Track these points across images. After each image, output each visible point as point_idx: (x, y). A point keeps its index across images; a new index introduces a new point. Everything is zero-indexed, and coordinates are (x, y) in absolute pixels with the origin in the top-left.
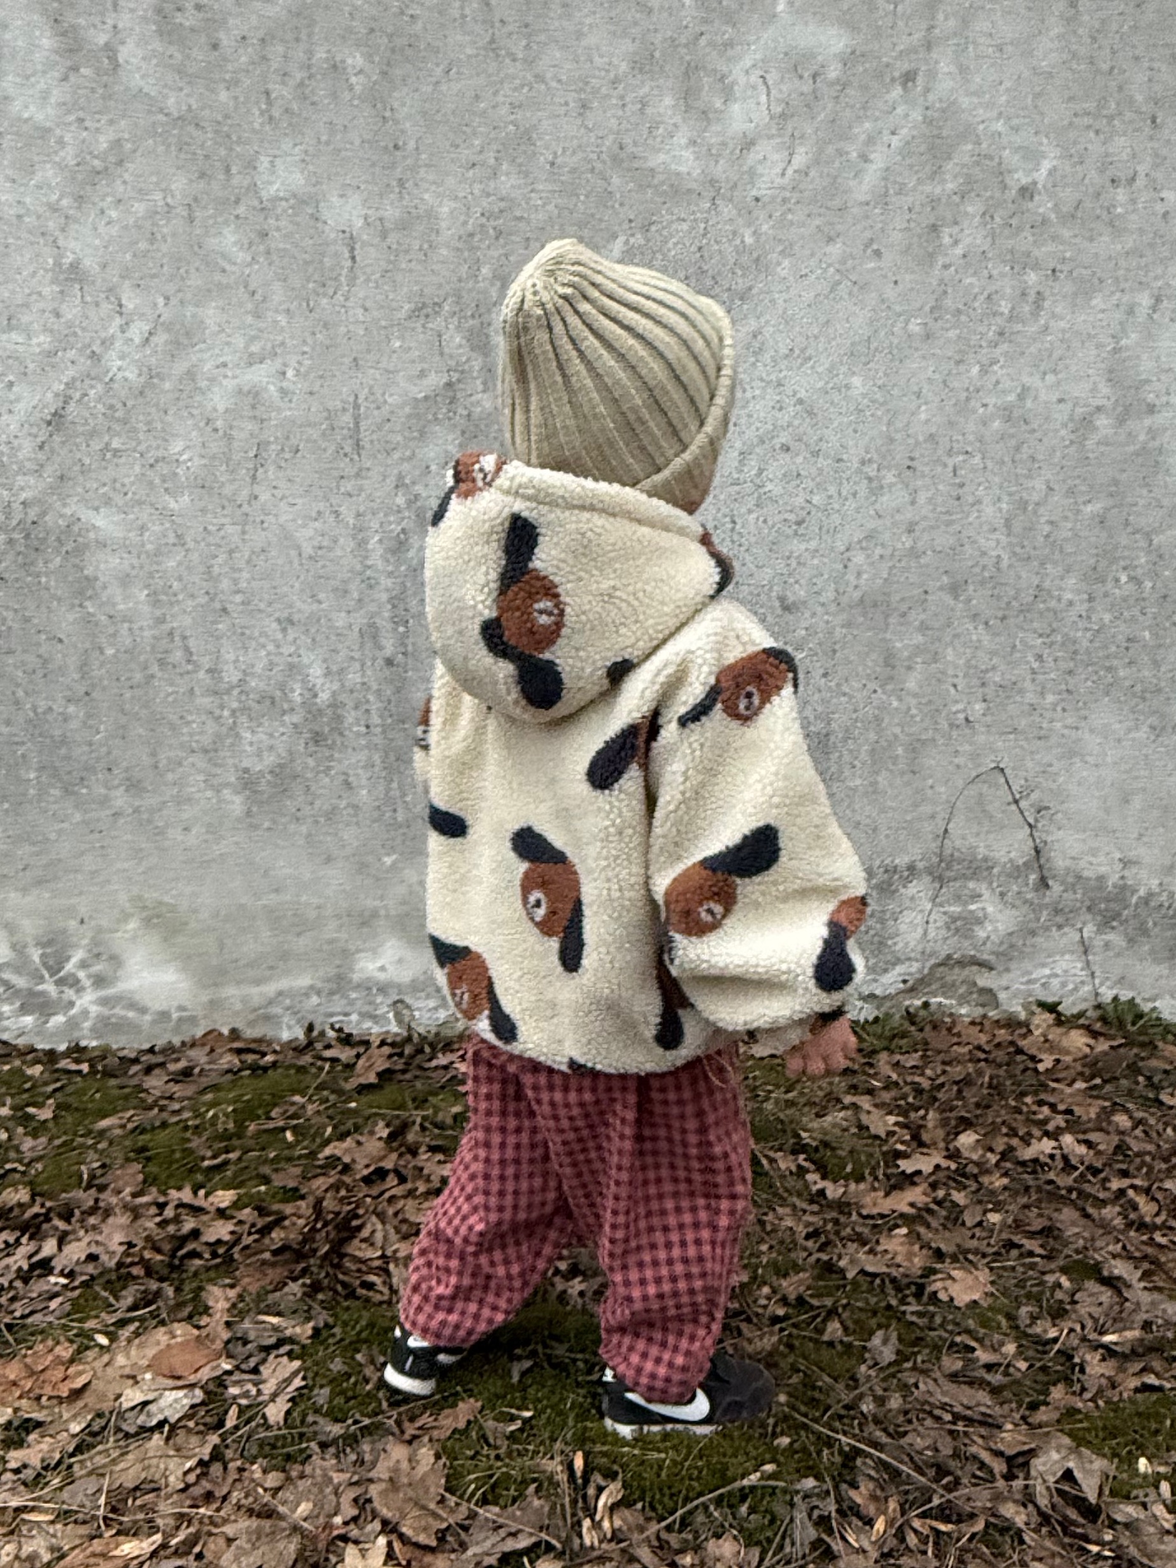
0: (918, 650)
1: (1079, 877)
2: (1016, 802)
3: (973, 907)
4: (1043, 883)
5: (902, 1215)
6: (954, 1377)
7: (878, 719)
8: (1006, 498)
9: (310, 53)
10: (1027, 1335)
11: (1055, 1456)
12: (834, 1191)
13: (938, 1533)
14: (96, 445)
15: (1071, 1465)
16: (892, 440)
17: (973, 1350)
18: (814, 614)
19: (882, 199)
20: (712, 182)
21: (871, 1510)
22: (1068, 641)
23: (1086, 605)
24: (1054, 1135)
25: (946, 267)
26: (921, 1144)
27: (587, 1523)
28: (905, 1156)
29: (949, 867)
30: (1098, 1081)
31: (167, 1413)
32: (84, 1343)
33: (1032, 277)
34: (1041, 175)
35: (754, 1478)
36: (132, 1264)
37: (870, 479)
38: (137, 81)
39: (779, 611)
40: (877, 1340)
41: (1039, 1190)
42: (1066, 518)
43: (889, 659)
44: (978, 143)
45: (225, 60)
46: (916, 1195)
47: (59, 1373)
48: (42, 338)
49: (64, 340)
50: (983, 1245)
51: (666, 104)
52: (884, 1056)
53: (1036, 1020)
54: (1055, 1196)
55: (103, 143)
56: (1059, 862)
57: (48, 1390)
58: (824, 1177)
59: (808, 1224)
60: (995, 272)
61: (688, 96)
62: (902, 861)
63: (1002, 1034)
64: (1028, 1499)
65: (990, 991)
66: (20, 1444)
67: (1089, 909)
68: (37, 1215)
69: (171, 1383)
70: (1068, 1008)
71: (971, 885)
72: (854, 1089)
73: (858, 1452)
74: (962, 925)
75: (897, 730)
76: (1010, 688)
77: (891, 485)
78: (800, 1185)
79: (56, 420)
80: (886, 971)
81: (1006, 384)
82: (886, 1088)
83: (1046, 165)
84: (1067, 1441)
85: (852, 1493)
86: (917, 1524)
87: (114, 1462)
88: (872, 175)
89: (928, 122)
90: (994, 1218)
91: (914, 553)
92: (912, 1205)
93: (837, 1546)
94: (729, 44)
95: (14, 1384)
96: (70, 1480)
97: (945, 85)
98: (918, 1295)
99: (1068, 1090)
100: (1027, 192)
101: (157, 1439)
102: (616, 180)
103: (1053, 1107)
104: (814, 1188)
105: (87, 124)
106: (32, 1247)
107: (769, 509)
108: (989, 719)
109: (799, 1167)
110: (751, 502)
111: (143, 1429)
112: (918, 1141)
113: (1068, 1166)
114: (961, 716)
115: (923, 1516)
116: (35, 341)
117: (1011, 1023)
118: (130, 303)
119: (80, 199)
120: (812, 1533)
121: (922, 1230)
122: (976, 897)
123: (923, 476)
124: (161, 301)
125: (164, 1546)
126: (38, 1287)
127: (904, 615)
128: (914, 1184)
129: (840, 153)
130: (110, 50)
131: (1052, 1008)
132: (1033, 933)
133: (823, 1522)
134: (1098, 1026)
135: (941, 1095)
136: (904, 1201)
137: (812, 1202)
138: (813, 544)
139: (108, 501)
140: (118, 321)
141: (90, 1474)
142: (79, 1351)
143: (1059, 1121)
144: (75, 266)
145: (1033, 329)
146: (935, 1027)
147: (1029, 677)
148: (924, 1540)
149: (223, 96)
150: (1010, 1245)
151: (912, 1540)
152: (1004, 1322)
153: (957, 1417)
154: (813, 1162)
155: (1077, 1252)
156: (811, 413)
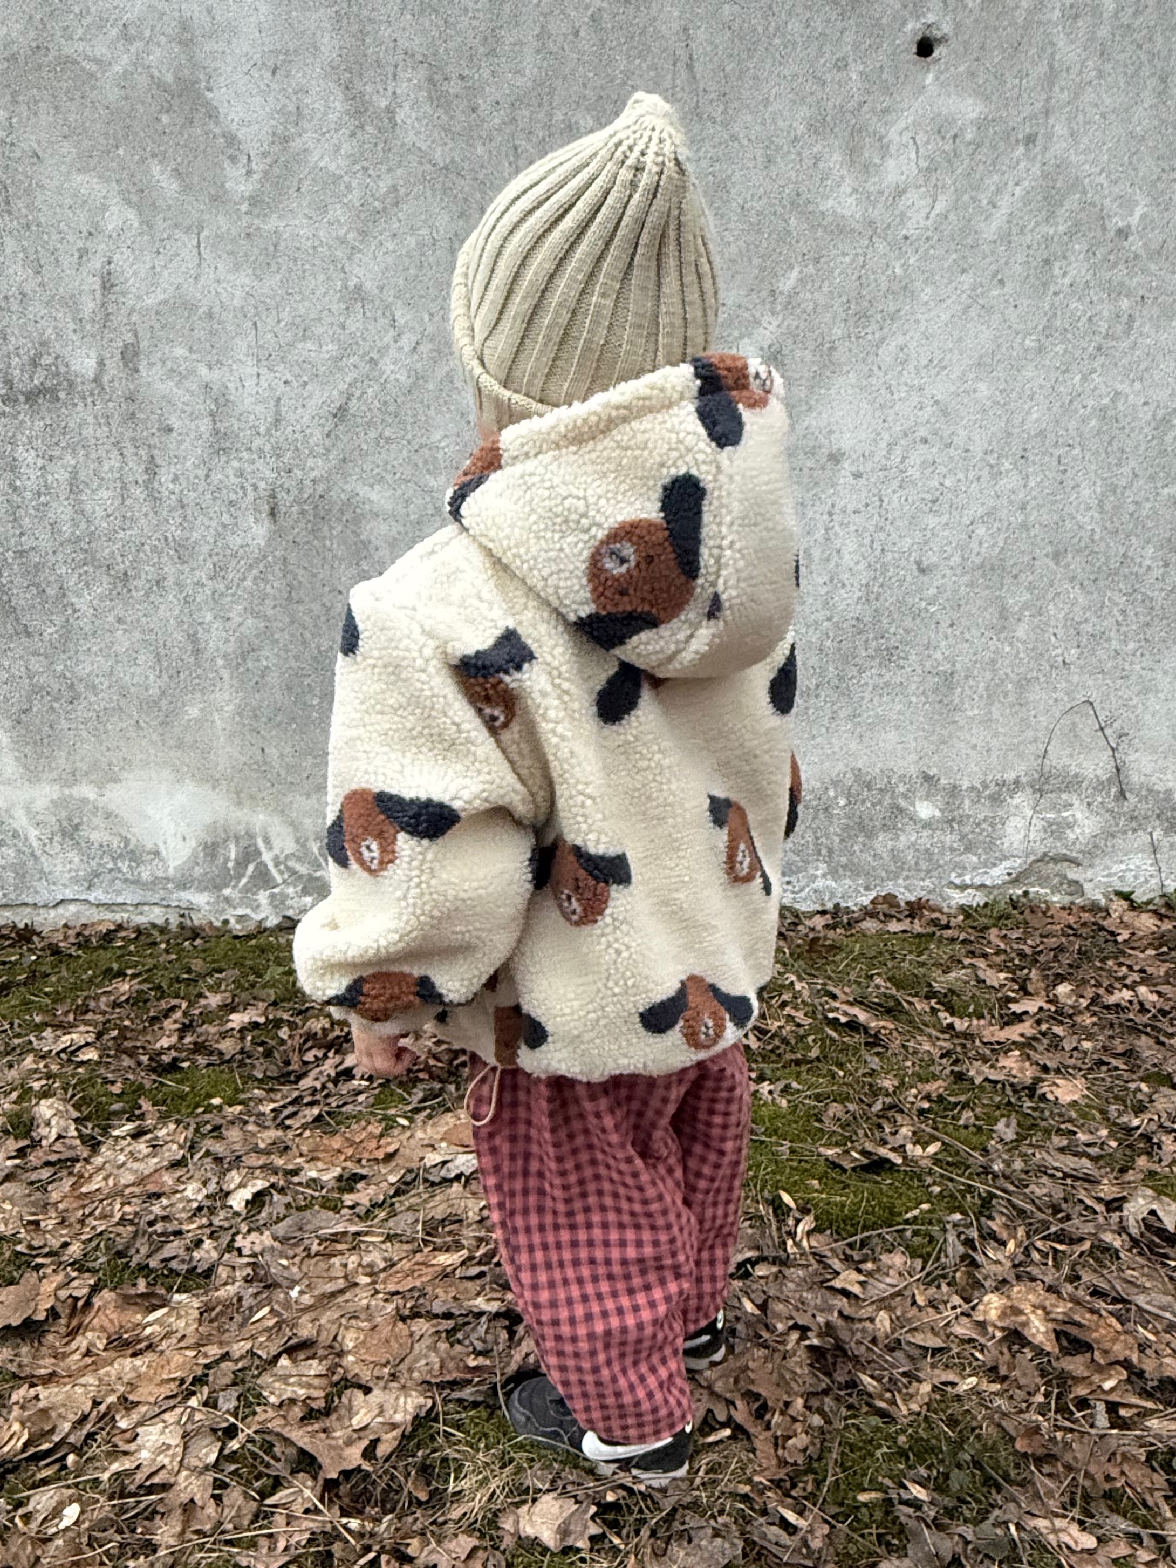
0: (1026, 606)
1: (1150, 791)
2: (1102, 729)
3: (1065, 814)
4: (1122, 794)
5: (1014, 1043)
6: (1062, 1150)
7: (993, 662)
8: (1099, 483)
9: (551, 115)
10: (1115, 1124)
11: (1141, 1201)
12: (961, 1025)
13: (1056, 1251)
14: (372, 434)
15: (1154, 1207)
16: (1010, 434)
17: (1075, 1133)
18: (944, 576)
19: (1005, 237)
20: (871, 223)
21: (1004, 1235)
22: (1146, 598)
23: (1161, 571)
24: (1132, 987)
25: (1055, 294)
26: (1027, 993)
27: (790, 1242)
28: (1015, 1001)
29: (1047, 782)
30: (1165, 949)
31: (463, 1169)
32: (389, 1124)
33: (1125, 303)
34: (1135, 220)
35: (916, 1212)
36: (419, 1071)
37: (992, 466)
38: (410, 138)
39: (916, 573)
40: (1000, 1126)
41: (1121, 1025)
42: (1148, 499)
43: (1003, 613)
44: (1085, 193)
45: (483, 121)
46: (1027, 1028)
47: (373, 1144)
48: (330, 347)
49: (347, 349)
50: (1079, 1064)
51: (835, 159)
52: (994, 932)
53: (1114, 906)
54: (1135, 1030)
55: (383, 187)
56: (1135, 778)
57: (366, 1155)
58: (952, 1014)
59: (941, 1048)
60: (1095, 299)
61: (852, 153)
62: (1010, 776)
63: (1086, 916)
64: (1122, 1229)
65: (1077, 882)
66: (351, 1190)
67: (1158, 816)
68: (338, 1037)
69: (461, 1149)
70: (1140, 897)
71: (1064, 796)
72: (972, 954)
73: (992, 1196)
74: (1056, 829)
75: (1009, 671)
76: (1098, 637)
77: (1008, 472)
78: (933, 1019)
79: (341, 414)
80: (994, 865)
81: (1103, 389)
82: (997, 954)
83: (1138, 211)
84: (1150, 1192)
85: (990, 1223)
86: (1039, 1244)
87: (425, 1201)
88: (999, 218)
89: (1045, 176)
90: (1087, 1045)
91: (1025, 526)
92: (1022, 1035)
93: (980, 1258)
94: (886, 111)
95: (339, 1151)
96: (393, 1214)
97: (1058, 147)
98: (1031, 1097)
99: (1142, 955)
100: (1123, 233)
101: (456, 1187)
102: (793, 221)
103: (1130, 968)
104: (945, 1023)
105: (371, 172)
106: (338, 1059)
107: (910, 490)
108: (1082, 662)
109: (932, 1008)
110: (896, 484)
111: (445, 1180)
112: (1024, 991)
113: (1143, 1010)
114: (1060, 659)
115: (1043, 1238)
116: (324, 348)
117: (1094, 908)
118: (402, 316)
119: (363, 234)
120: (961, 1250)
121: (1031, 1053)
122: (1067, 806)
123: (1034, 463)
124: (427, 318)
125: (470, 1258)
126: (344, 1088)
127: (1015, 577)
128: (1022, 1021)
129: (974, 200)
130: (390, 111)
131: (1126, 896)
132: (1113, 836)
133: (969, 1243)
134: (1163, 911)
135: (1042, 958)
136: (1014, 1033)
137: (943, 1032)
138: (945, 518)
139: (381, 480)
140: (392, 333)
141: (408, 1209)
142: (386, 1129)
143: (1136, 977)
144: (358, 288)
145: (1124, 345)
146: (1032, 912)
147: (1114, 628)
148: (1045, 1255)
149: (480, 150)
150: (1103, 1063)
151: (1036, 1256)
152: (1098, 1115)
153: (1066, 1176)
154: (943, 1004)
155: (1155, 1065)
156: (945, 413)
